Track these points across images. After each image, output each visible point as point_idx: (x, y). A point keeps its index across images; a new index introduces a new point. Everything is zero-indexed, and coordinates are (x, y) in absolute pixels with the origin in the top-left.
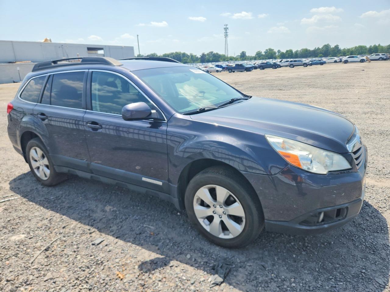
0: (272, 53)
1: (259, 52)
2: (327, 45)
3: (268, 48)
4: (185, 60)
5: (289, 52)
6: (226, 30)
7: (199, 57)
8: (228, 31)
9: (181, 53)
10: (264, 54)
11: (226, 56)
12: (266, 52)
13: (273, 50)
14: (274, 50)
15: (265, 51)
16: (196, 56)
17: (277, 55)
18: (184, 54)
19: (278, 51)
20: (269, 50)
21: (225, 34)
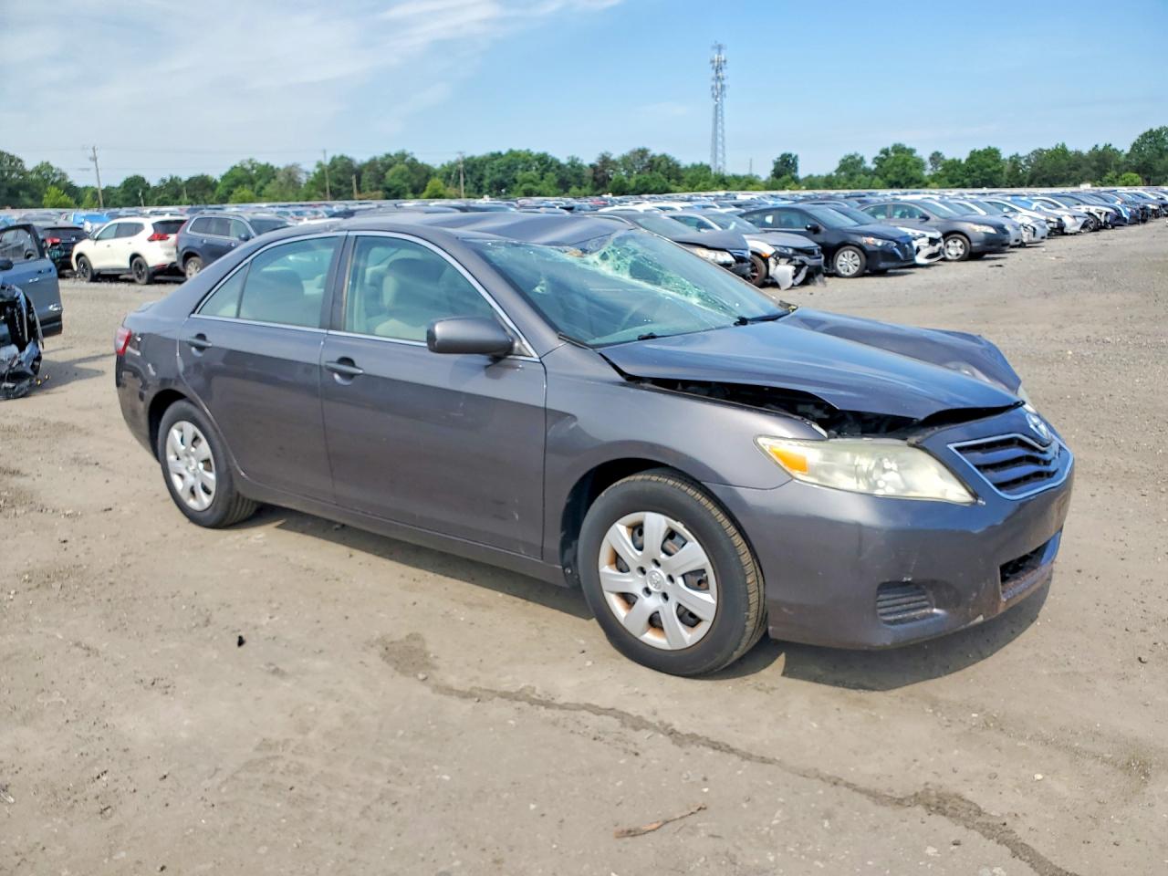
0: (904, 163)
1: (852, 157)
2: (1159, 132)
3: (889, 145)
6: (718, 69)
8: (724, 72)
9: (530, 155)
10: (873, 167)
11: (716, 171)
12: (878, 161)
13: (911, 151)
14: (918, 154)
15: (877, 154)
17: (926, 173)
18: (545, 163)
19: (933, 158)
20: (896, 152)
21: (713, 83)
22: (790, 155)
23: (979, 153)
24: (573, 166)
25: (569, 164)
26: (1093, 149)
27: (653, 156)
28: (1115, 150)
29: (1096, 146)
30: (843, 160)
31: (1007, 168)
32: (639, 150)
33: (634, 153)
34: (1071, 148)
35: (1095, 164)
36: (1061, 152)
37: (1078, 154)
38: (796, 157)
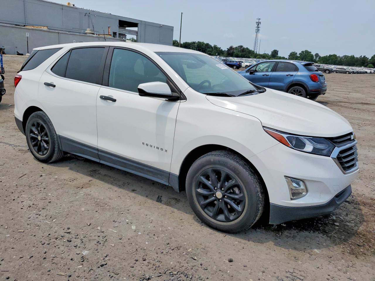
0: (308, 56)
1: (294, 53)
3: (304, 50)
4: (209, 51)
5: (332, 57)
6: (258, 25)
7: (225, 50)
8: (260, 26)
9: (204, 43)
11: (255, 53)
12: (300, 54)
14: (312, 53)
18: (207, 45)
19: (315, 55)
20: (306, 52)
21: (256, 29)
22: (276, 50)
24: (215, 47)
26: (360, 57)
27: (244, 48)
28: (367, 57)
29: (361, 56)
30: (291, 53)
31: (338, 60)
33: (239, 46)
34: (355, 56)
35: (362, 61)
36: (353, 57)
37: (357, 58)
38: (278, 51)
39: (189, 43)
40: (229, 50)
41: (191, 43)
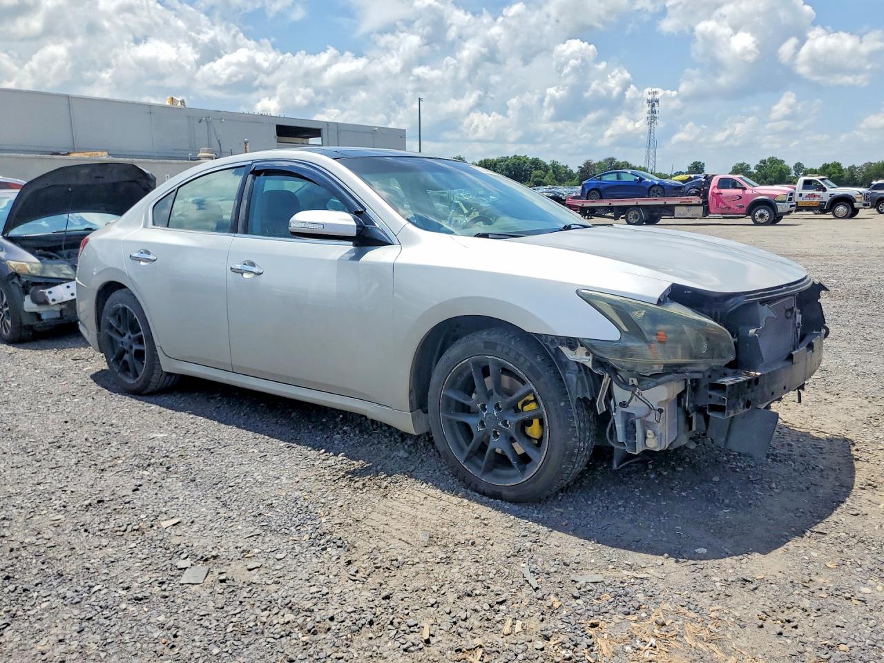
0: (778, 170)
1: (742, 165)
3: (766, 158)
4: (536, 177)
5: (830, 168)
6: (653, 106)
7: (576, 170)
8: (656, 108)
9: (528, 159)
10: (755, 171)
12: (758, 167)
13: (783, 161)
14: (786, 164)
15: (758, 163)
16: (567, 167)
17: (793, 175)
18: (536, 164)
19: (794, 167)
20: (771, 162)
21: (649, 115)
22: (700, 163)
23: (828, 165)
24: (554, 167)
25: (551, 165)
27: (618, 162)
30: (735, 167)
31: (847, 175)
32: (609, 159)
33: (606, 160)
38: (703, 164)
39: (493, 160)
40: (582, 170)
41: (497, 160)
